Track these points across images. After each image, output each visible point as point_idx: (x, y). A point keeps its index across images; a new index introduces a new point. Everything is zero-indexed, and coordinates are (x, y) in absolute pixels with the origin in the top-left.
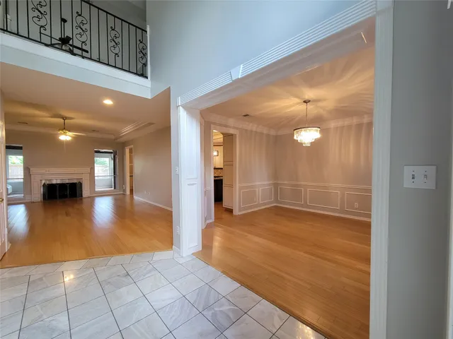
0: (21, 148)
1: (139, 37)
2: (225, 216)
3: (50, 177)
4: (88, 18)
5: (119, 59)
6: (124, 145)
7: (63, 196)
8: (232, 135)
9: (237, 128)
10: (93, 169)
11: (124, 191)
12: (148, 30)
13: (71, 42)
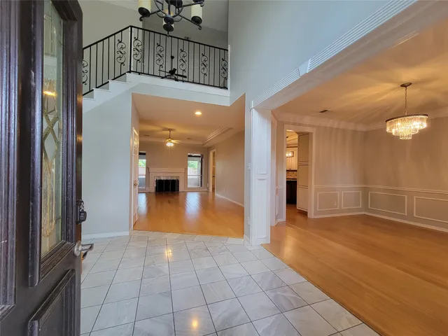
0: (144, 154)
1: (222, 57)
2: (299, 218)
3: (159, 175)
4: (187, 52)
5: (207, 78)
6: (209, 149)
7: (167, 190)
8: (308, 134)
9: (313, 126)
10: (186, 169)
11: (208, 188)
12: (229, 49)
13: (176, 73)
